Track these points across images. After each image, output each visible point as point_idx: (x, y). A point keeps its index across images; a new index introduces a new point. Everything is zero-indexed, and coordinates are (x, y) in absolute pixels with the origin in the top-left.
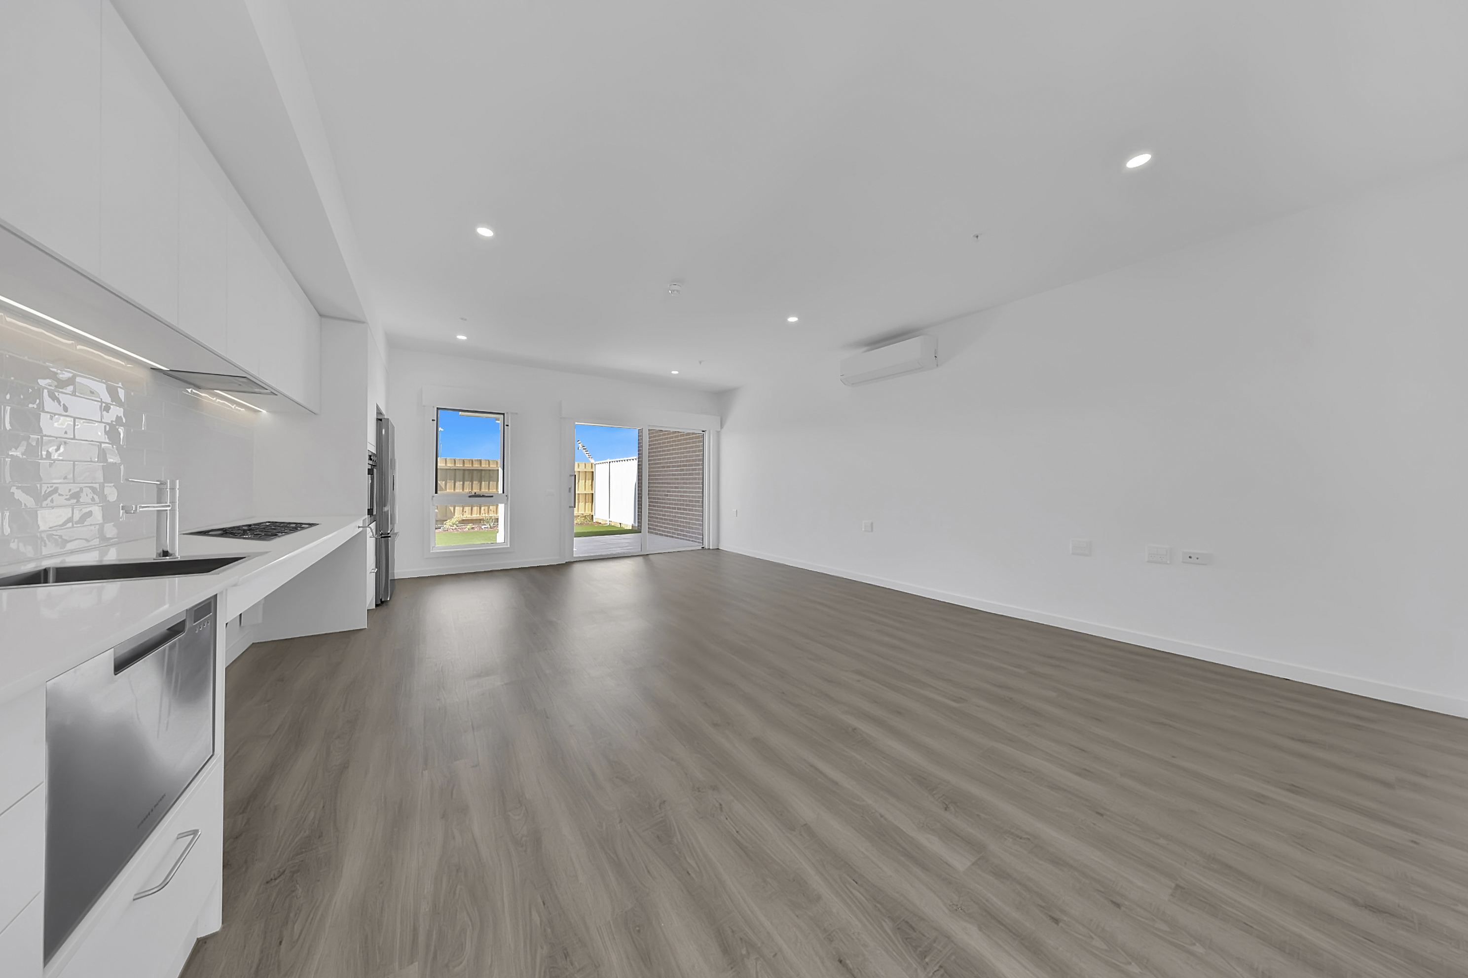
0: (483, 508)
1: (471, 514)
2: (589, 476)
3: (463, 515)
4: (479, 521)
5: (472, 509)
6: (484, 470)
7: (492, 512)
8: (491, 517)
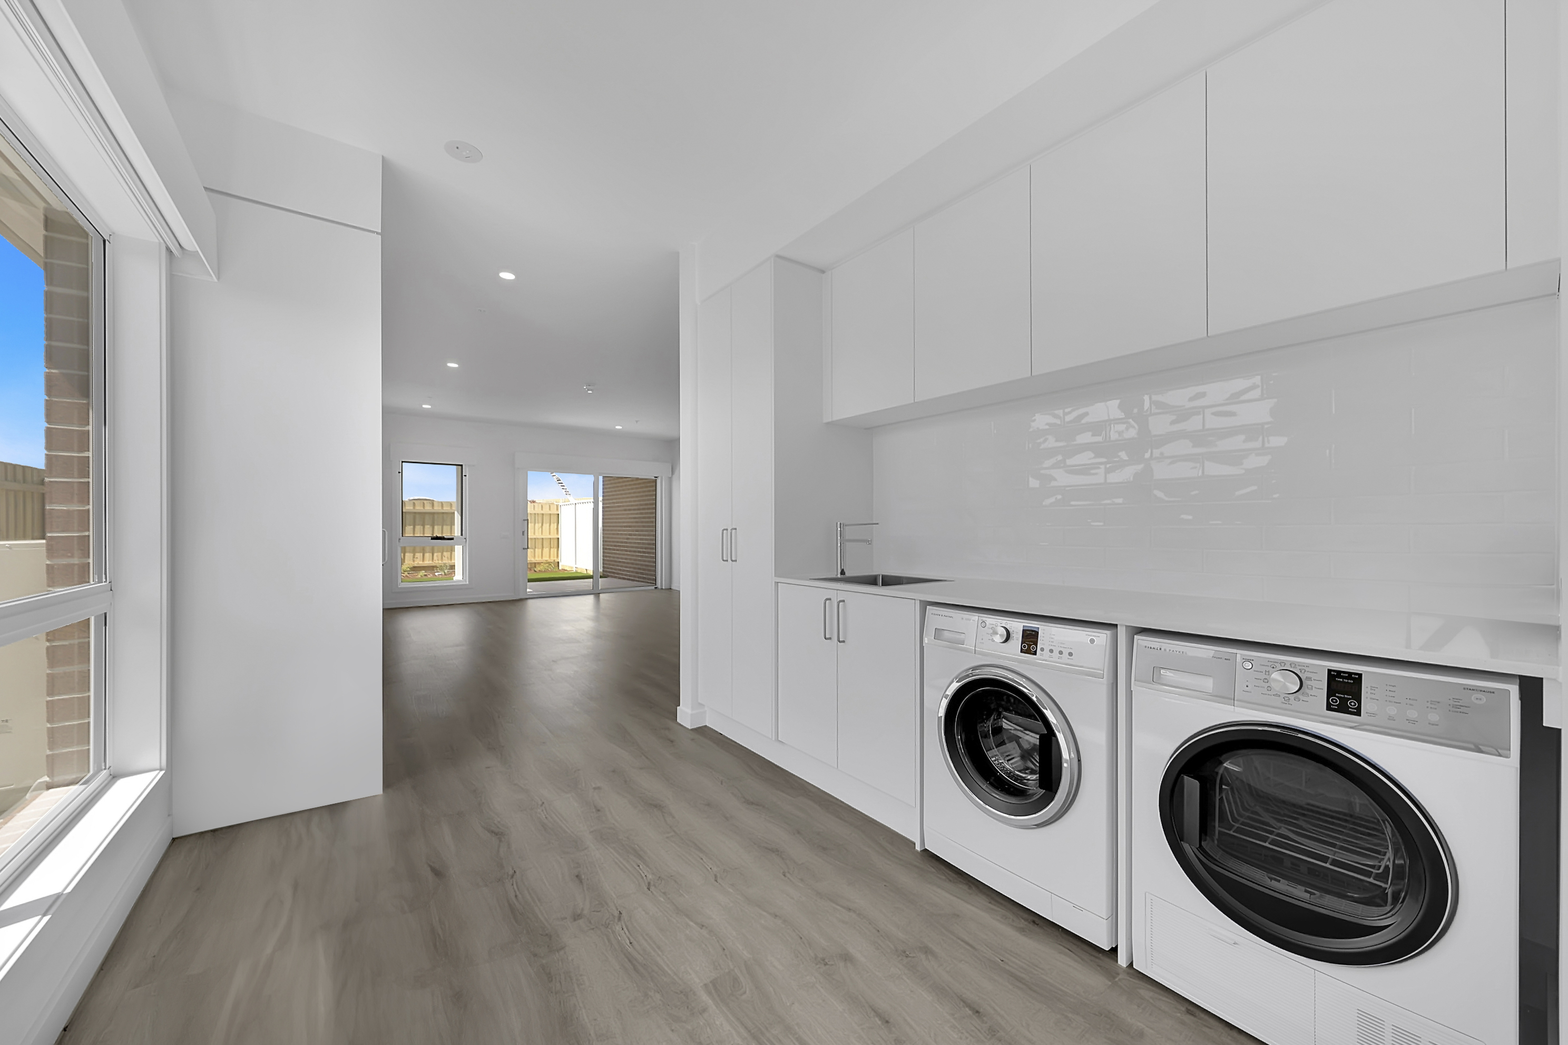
0: (435, 554)
1: (423, 560)
2: (554, 518)
3: (414, 561)
4: (432, 568)
5: (423, 555)
6: (438, 513)
7: (446, 559)
8: (445, 564)
